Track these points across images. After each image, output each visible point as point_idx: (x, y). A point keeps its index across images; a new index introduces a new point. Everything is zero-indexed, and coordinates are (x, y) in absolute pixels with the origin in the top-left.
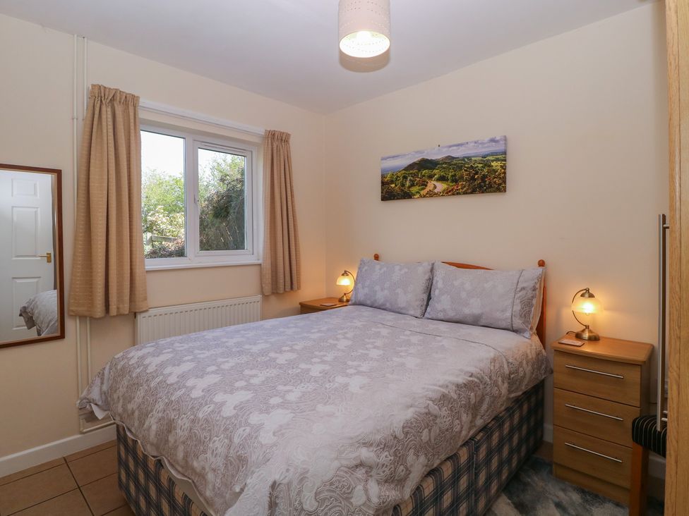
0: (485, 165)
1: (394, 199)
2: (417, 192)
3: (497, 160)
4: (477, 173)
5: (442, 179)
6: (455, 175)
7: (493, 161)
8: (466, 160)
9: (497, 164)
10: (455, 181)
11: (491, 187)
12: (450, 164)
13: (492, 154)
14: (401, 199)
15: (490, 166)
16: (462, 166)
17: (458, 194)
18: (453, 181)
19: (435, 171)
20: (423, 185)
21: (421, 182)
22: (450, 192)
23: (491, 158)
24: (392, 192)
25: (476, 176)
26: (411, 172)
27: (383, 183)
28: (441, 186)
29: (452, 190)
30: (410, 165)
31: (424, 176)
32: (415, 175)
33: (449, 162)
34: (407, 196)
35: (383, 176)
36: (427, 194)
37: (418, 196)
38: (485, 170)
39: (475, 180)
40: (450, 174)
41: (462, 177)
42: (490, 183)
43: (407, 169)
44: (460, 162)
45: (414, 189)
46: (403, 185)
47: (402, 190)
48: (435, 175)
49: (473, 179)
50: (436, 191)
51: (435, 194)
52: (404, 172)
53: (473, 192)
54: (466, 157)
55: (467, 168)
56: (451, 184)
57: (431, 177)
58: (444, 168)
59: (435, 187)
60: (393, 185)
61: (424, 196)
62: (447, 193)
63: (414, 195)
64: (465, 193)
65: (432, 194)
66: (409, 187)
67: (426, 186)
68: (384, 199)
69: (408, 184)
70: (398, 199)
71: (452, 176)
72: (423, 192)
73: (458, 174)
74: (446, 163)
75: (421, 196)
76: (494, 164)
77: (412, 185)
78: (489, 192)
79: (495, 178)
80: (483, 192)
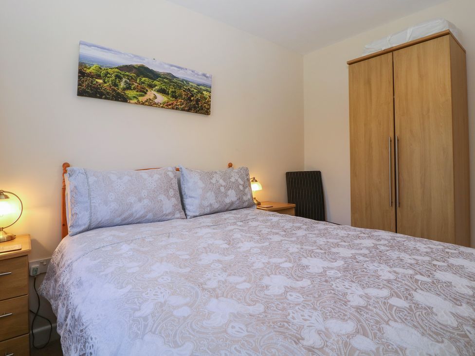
0: (199, 92)
1: (100, 98)
2: (134, 97)
3: (207, 91)
4: (192, 96)
5: (162, 91)
6: (174, 92)
7: (204, 90)
8: (185, 83)
9: (206, 93)
10: (175, 96)
11: (202, 109)
12: (171, 81)
13: (204, 85)
14: (112, 100)
15: (202, 93)
16: (181, 86)
17: (177, 109)
18: (173, 97)
19: (156, 82)
20: (141, 91)
21: (139, 88)
22: (170, 105)
23: (203, 88)
24: (98, 88)
25: (192, 98)
26: (127, 73)
27: (82, 74)
28: (161, 98)
29: (172, 104)
30: (127, 66)
31: (144, 83)
32: (132, 78)
33: (169, 79)
34: (121, 98)
35: (81, 65)
36: (146, 101)
37: (135, 101)
38: (199, 95)
39: (191, 101)
40: (171, 90)
41: (181, 96)
42: (202, 106)
43: (122, 68)
44: (180, 82)
45: (130, 93)
46: (116, 85)
47: (114, 90)
48: (156, 86)
49: (189, 99)
50: (156, 101)
51: (155, 104)
52: (117, 70)
53: (189, 110)
54: (184, 80)
55: (186, 89)
56: (171, 99)
57: (151, 86)
58: (165, 83)
59: (155, 97)
60: (100, 81)
61: (143, 104)
62: (167, 106)
63: (130, 99)
64: (183, 110)
65: (151, 103)
66: (124, 89)
67: (146, 93)
68: (81, 93)
69: (122, 85)
70: (106, 98)
71: (172, 92)
72: (140, 99)
73: (178, 92)
74: (167, 79)
75: (139, 103)
76: (205, 93)
77: (128, 88)
78: (200, 113)
79: (205, 103)
80: (196, 112)
